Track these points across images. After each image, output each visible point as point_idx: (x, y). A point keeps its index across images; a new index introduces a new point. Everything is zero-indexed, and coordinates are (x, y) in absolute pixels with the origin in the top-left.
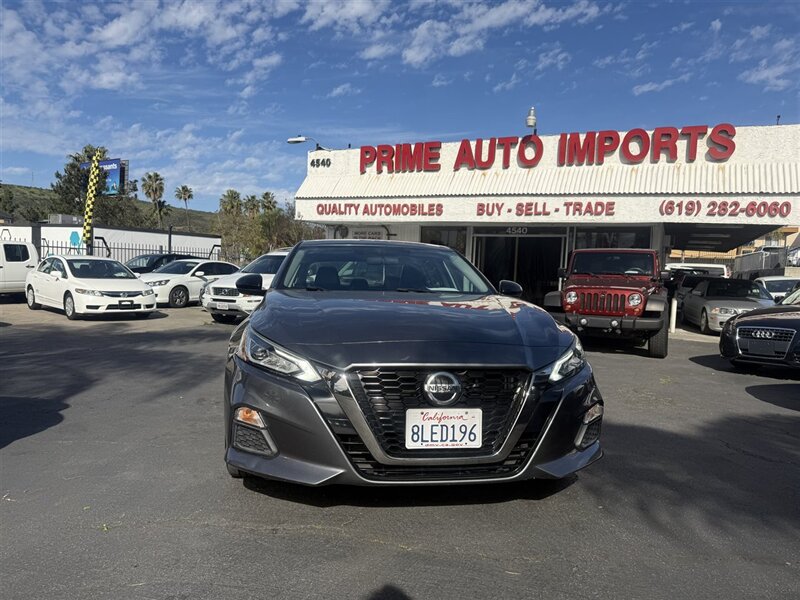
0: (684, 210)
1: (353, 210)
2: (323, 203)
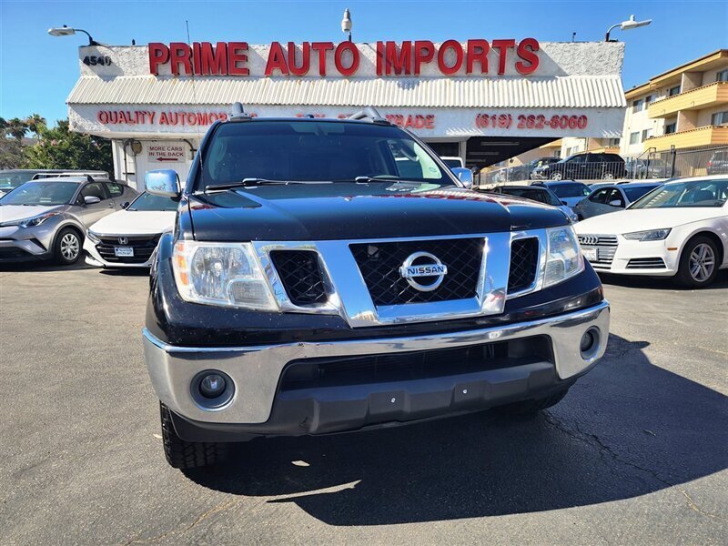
0: (497, 122)
1: (147, 118)
2: (107, 109)
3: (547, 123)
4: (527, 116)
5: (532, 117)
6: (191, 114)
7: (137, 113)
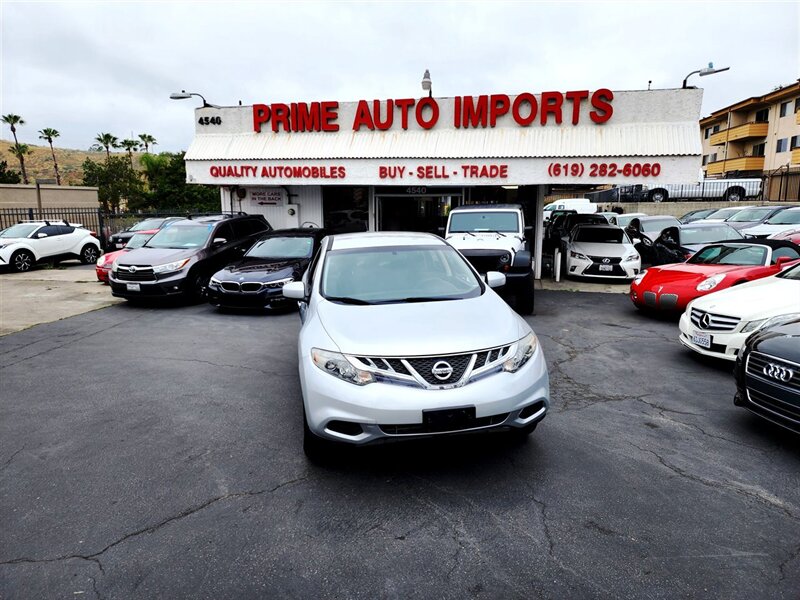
0: (570, 171)
1: (250, 172)
2: (217, 165)
3: (620, 171)
4: (599, 165)
5: (604, 166)
6: (288, 168)
7: (242, 168)
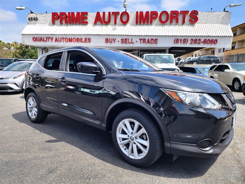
0: (182, 42)
1: (50, 39)
3: (202, 42)
4: (194, 39)
5: (196, 40)
6: (66, 38)
7: (47, 38)
